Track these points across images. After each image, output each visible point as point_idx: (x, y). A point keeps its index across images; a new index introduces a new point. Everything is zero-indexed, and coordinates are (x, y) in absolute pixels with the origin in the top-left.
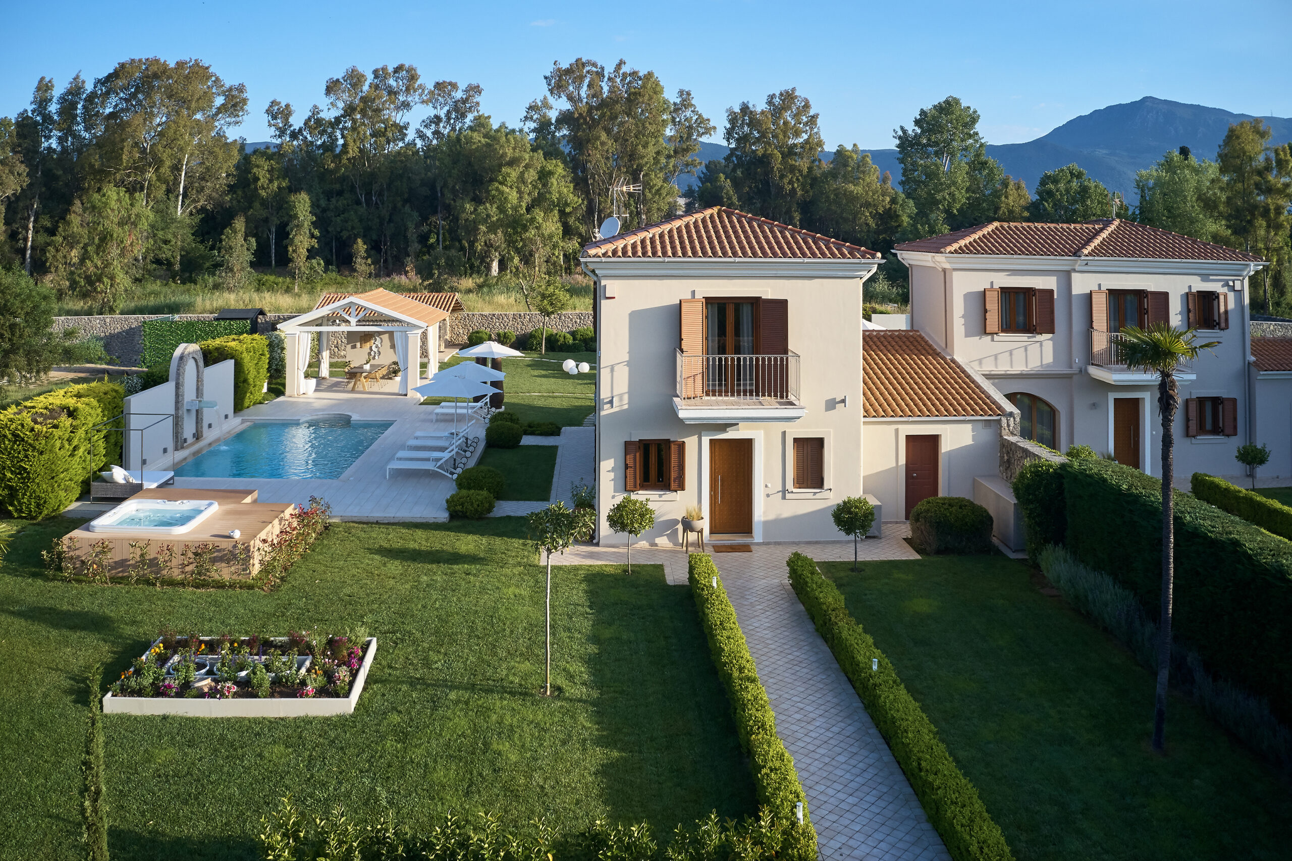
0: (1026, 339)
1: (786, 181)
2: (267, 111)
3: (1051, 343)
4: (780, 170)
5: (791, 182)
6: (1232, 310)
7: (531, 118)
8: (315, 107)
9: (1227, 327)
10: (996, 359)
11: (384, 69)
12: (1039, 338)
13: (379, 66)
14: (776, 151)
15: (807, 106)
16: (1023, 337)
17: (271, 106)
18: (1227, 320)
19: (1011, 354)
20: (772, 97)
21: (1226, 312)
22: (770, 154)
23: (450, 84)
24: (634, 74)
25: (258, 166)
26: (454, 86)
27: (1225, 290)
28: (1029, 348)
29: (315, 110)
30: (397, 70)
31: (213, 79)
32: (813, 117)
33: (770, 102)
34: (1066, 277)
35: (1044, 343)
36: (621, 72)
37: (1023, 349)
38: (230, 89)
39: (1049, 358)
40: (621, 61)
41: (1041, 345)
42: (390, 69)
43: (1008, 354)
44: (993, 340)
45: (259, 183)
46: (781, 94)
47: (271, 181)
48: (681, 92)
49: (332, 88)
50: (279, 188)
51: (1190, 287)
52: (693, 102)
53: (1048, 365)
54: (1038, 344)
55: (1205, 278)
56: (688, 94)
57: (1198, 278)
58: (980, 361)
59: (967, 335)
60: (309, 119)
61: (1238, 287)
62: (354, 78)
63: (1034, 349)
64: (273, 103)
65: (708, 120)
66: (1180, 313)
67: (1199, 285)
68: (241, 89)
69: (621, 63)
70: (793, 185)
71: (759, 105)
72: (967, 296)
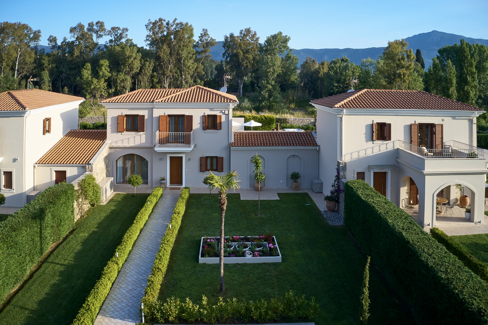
0: (134, 134)
1: (244, 62)
2: (48, 40)
3: (145, 135)
4: (242, 59)
5: (246, 63)
6: (223, 122)
7: (148, 40)
8: (65, 38)
9: (221, 129)
10: (122, 141)
11: (92, 23)
12: (139, 133)
13: (91, 22)
14: (241, 52)
15: (255, 34)
16: (133, 133)
17: (50, 38)
18: (221, 126)
19: (128, 140)
20: (242, 31)
21: (221, 123)
22: (239, 53)
23: (117, 28)
24: (181, 23)
25: (44, 60)
26: (119, 28)
27: (221, 114)
28: (135, 137)
29: (65, 39)
30: (97, 23)
31: (29, 28)
32: (257, 38)
33: (241, 33)
34: (151, 110)
35: (142, 136)
36: (176, 23)
37: (133, 138)
38: (35, 32)
39: (143, 140)
40: (176, 18)
41: (141, 136)
42: (95, 23)
43: (127, 139)
44: (121, 134)
45: (44, 66)
46: (246, 30)
47: (49, 65)
48: (204, 30)
49: (72, 30)
50: (52, 67)
51: (204, 113)
52: (208, 33)
53: (143, 144)
54: (139, 136)
55: (211, 109)
56: (206, 30)
57: (208, 110)
58: (116, 142)
59: (112, 132)
60: (63, 42)
61: (227, 112)
62: (81, 26)
63: (138, 138)
64: (50, 36)
65: (215, 40)
66: (199, 124)
67: (208, 112)
68: (39, 32)
69: (176, 19)
70: (247, 64)
71: (237, 34)
72: (112, 118)
